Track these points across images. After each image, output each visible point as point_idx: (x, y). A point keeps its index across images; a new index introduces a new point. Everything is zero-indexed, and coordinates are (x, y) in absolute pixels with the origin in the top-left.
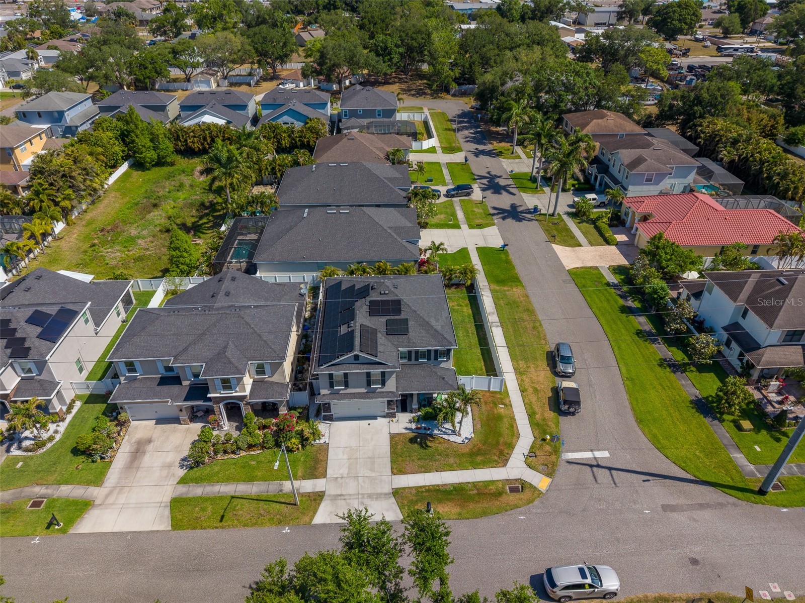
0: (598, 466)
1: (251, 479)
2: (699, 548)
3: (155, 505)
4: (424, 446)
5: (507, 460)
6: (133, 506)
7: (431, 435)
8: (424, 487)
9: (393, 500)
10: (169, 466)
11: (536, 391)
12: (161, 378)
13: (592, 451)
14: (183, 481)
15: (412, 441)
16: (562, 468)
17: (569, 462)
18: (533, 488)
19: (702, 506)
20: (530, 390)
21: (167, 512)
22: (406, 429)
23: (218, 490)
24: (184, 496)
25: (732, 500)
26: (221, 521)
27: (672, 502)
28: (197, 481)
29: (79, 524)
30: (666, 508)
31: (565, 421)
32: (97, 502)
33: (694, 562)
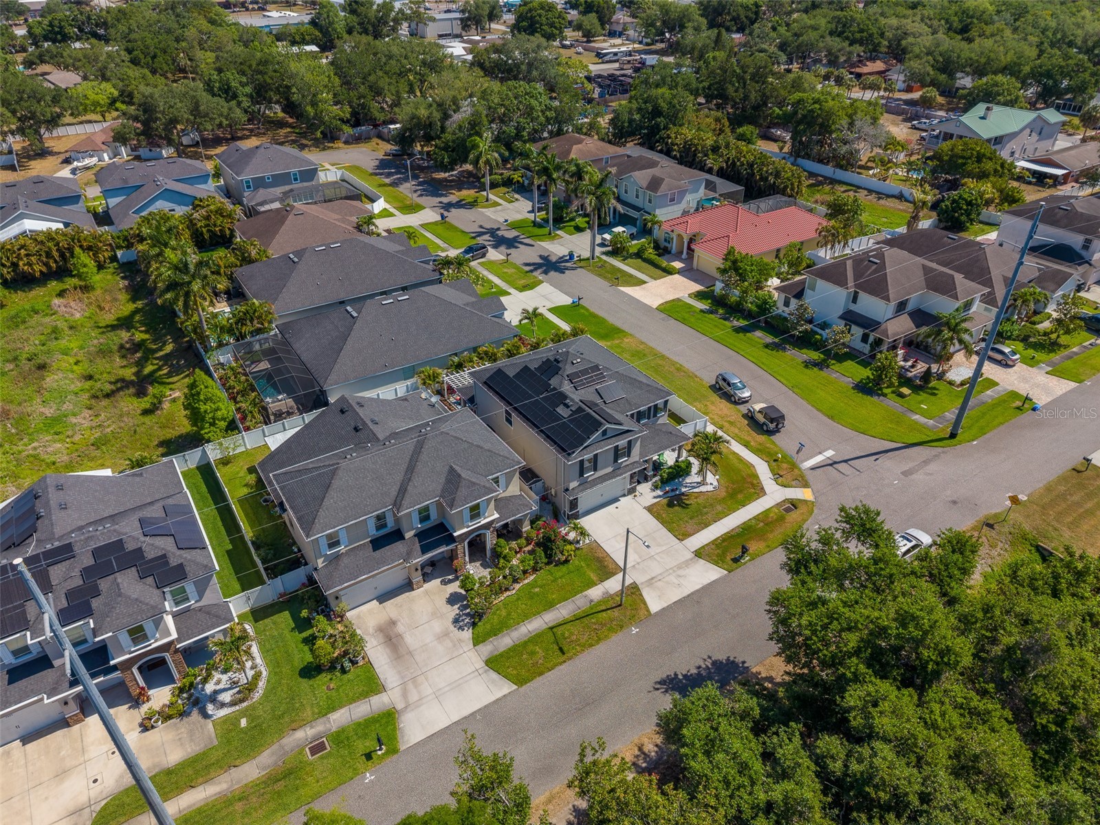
0: (835, 463)
1: (550, 605)
2: (949, 492)
3: (472, 675)
4: (685, 506)
5: (763, 488)
6: (447, 688)
7: (683, 494)
8: (718, 538)
9: (702, 562)
10: (446, 634)
11: (731, 423)
12: (371, 541)
13: (820, 453)
14: (477, 641)
15: (670, 505)
16: (810, 476)
17: (813, 469)
18: (805, 502)
19: (926, 462)
20: (726, 424)
21: (494, 675)
22: (655, 497)
23: (526, 631)
24: (496, 653)
25: (940, 450)
26: (563, 653)
27: (906, 468)
28: (494, 632)
29: (403, 737)
30: (905, 473)
31: (776, 438)
32: (399, 706)
33: (954, 502)
